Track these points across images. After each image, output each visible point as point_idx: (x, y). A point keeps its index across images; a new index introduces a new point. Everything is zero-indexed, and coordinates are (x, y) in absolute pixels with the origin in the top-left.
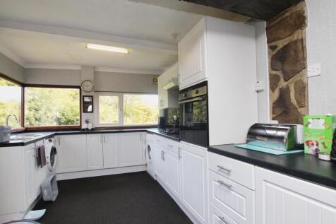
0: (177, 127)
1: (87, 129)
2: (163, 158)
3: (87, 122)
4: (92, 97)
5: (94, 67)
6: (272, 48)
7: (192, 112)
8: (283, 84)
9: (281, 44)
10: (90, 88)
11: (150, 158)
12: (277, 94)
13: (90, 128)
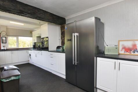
0: (39, 48)
1: (4, 49)
2: (36, 57)
3: (4, 47)
4: (6, 37)
5: (6, 26)
6: (61, 31)
7: (44, 43)
8: (63, 38)
9: (63, 31)
10: (5, 34)
11: (30, 58)
12: (62, 40)
13: (5, 49)
